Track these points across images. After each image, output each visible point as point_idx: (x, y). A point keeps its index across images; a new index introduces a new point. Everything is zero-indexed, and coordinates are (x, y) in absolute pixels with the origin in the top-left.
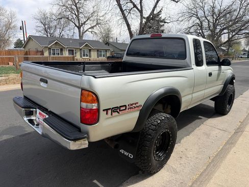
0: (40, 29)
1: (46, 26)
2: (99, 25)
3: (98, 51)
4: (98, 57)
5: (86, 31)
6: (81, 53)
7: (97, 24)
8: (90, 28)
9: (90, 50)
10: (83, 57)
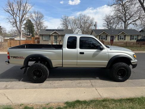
0: (105, 25)
1: (108, 23)
2: (141, 19)
3: (131, 36)
4: (130, 40)
5: (129, 24)
6: (118, 38)
7: (139, 18)
8: (133, 22)
9: (125, 36)
10: (119, 40)
